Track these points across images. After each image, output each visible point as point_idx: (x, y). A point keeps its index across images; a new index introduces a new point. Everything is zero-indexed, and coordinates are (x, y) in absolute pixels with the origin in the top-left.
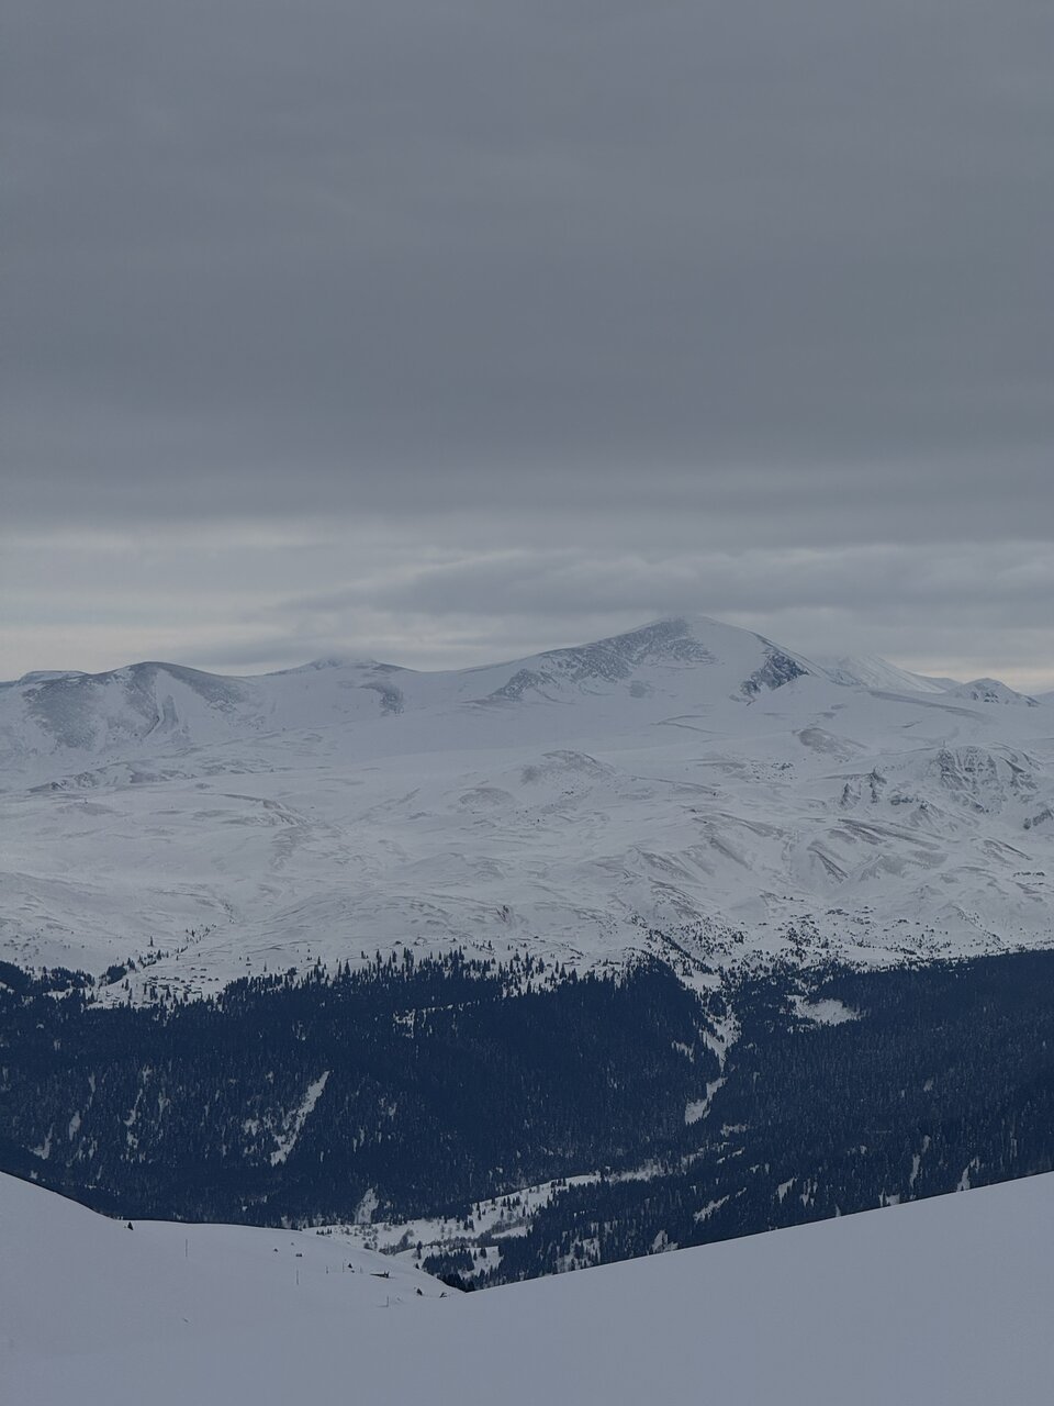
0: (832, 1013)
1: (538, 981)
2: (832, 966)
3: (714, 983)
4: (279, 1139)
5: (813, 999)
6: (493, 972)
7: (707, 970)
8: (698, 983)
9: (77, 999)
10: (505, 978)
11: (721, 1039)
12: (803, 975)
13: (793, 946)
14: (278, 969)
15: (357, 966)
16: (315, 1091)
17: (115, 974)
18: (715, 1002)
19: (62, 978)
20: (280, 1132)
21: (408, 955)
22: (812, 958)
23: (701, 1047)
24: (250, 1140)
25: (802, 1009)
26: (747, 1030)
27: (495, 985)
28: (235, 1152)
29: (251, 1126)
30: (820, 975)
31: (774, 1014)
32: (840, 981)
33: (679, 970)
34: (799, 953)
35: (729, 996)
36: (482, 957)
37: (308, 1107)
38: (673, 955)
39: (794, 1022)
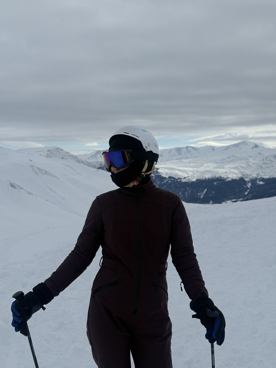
0: (261, 183)
1: (229, 179)
2: (262, 178)
3: (248, 180)
4: (202, 195)
5: (259, 181)
7: (247, 178)
8: (247, 180)
9: (180, 181)
10: (226, 179)
11: (249, 185)
12: (258, 179)
13: (257, 176)
14: (201, 178)
15: (210, 178)
16: (205, 190)
17: (185, 178)
18: (249, 182)
19: (179, 179)
20: (202, 194)
21: (215, 177)
22: (259, 177)
23: (247, 186)
24: (199, 195)
25: (258, 182)
26: (252, 184)
27: (224, 180)
28: (197, 197)
29: (199, 194)
30: (260, 179)
31: (255, 183)
32: (262, 180)
33: (244, 178)
34: (258, 176)
35: (250, 181)
36: (223, 177)
37: (205, 192)
38: (244, 177)
39: (257, 184)
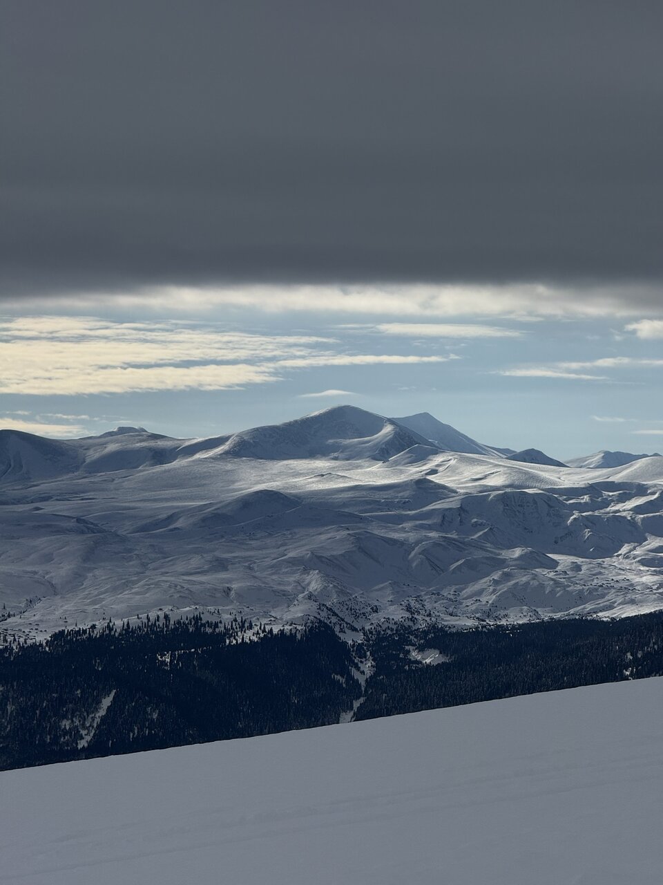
0: (431, 658)
1: (249, 636)
2: (433, 628)
3: (360, 638)
4: (83, 732)
5: (421, 649)
6: (221, 629)
7: (354, 629)
8: (350, 638)
10: (228, 633)
11: (363, 673)
12: (416, 633)
13: (407, 615)
14: (84, 625)
15: (134, 621)
16: (107, 702)
18: (360, 650)
20: (84, 727)
21: (166, 617)
22: (422, 624)
23: (350, 678)
24: (65, 733)
25: (415, 655)
26: (379, 668)
27: (222, 637)
28: (55, 740)
29: (66, 724)
30: (426, 633)
31: (396, 658)
32: (438, 637)
33: (337, 629)
34: (413, 620)
35: (369, 646)
36: (214, 619)
37: (102, 712)
38: (334, 619)
39: (411, 662)
